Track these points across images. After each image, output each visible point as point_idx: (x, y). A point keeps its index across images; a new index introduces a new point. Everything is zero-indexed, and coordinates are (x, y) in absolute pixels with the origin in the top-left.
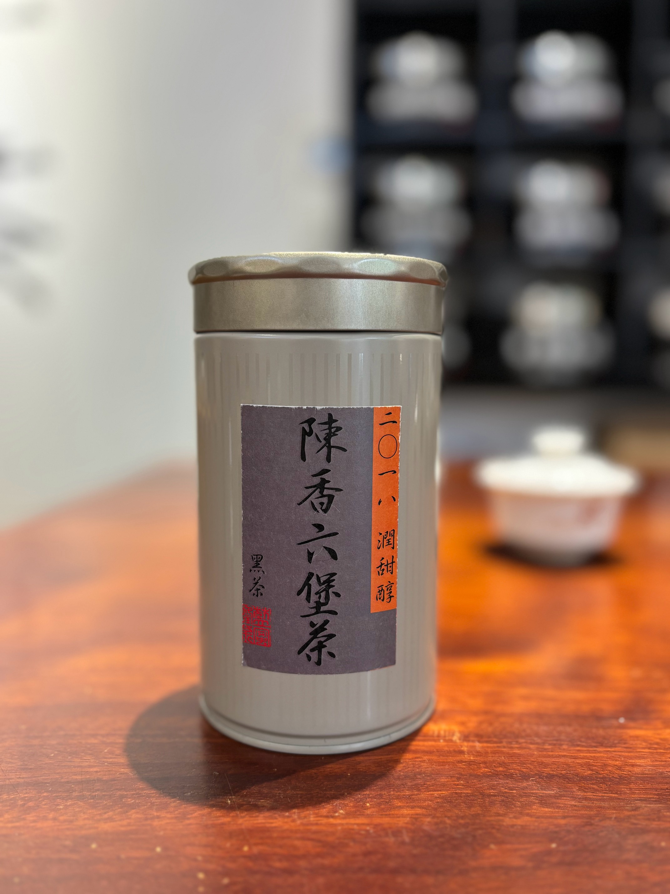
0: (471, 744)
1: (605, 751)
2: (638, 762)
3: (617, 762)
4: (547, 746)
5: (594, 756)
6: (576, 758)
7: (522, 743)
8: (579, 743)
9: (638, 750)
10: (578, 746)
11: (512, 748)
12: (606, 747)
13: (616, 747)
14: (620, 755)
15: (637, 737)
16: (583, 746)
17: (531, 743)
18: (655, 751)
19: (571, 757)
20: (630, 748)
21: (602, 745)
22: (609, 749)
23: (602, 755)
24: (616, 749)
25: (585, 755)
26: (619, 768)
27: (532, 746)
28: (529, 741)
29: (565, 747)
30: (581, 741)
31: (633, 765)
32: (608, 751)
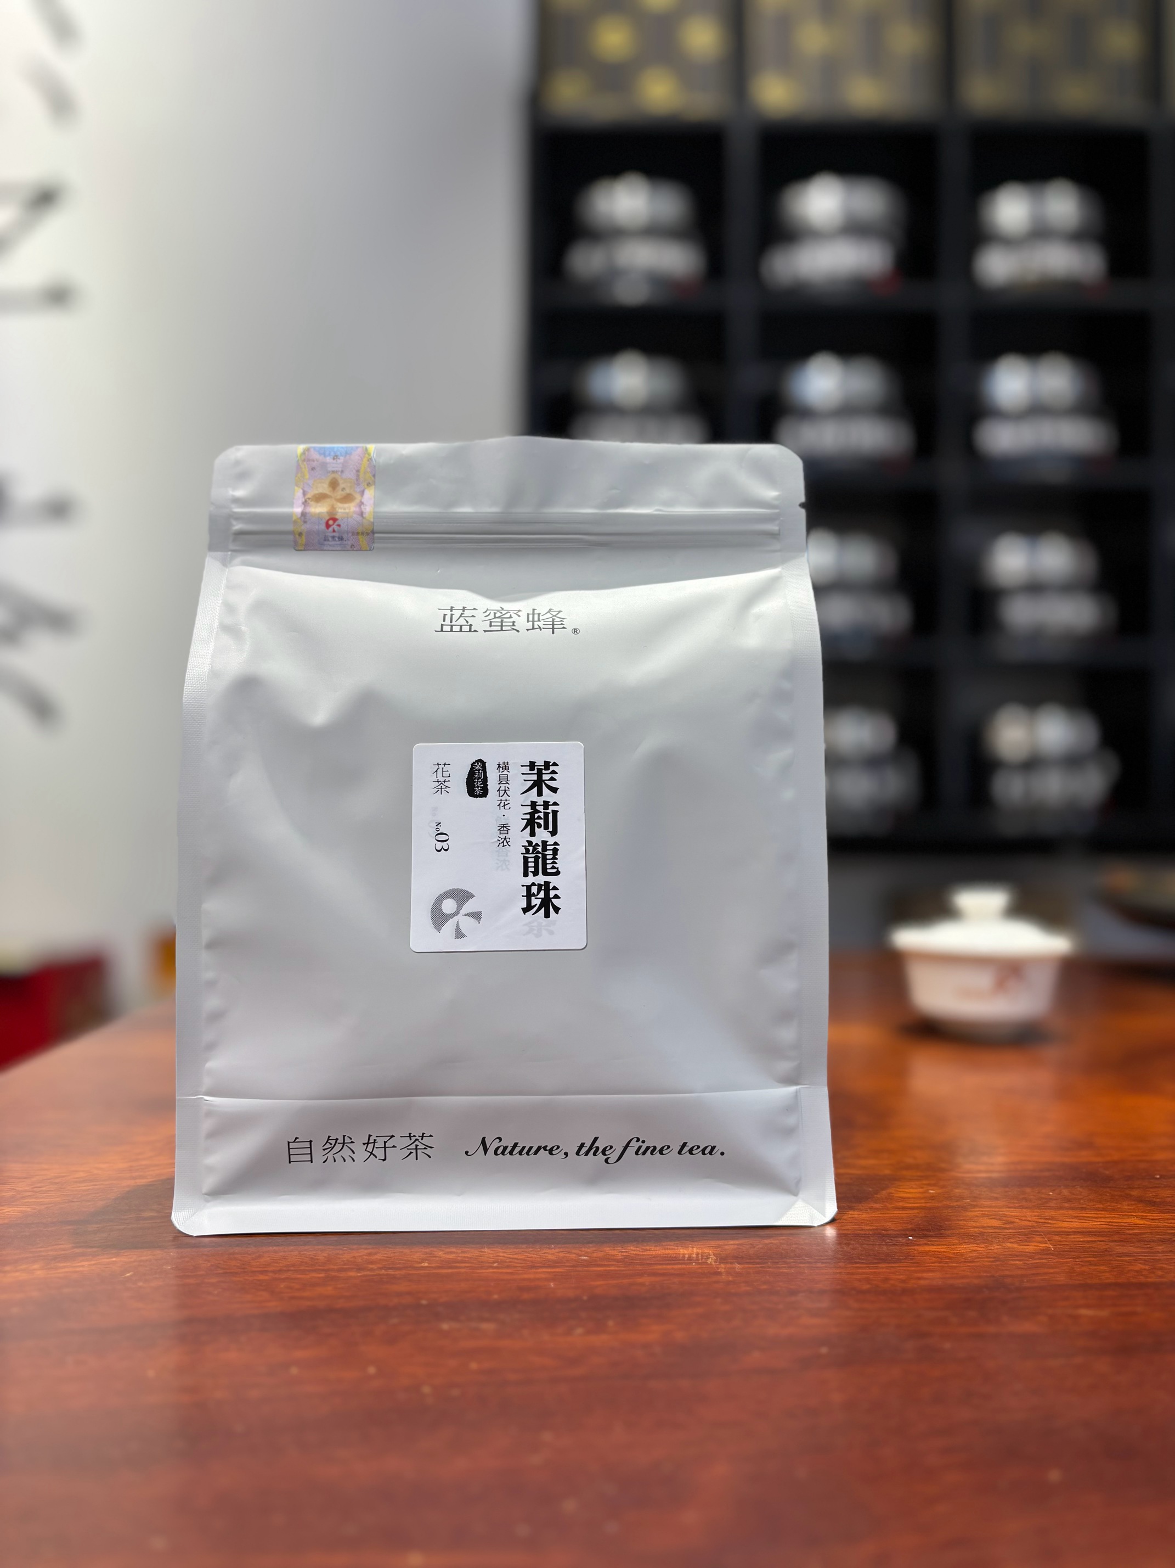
0: (728, 1266)
1: (889, 1267)
2: (925, 1275)
3: (902, 1276)
4: (819, 1265)
5: (875, 1272)
6: (853, 1274)
7: (790, 1263)
8: (858, 1260)
9: (927, 1265)
10: (856, 1263)
11: (779, 1267)
12: (889, 1263)
13: (900, 1263)
14: (905, 1270)
15: (927, 1253)
16: (863, 1263)
17: (801, 1263)
18: (946, 1265)
19: (848, 1273)
20: (917, 1263)
21: (884, 1261)
22: (893, 1265)
23: (884, 1270)
24: (901, 1265)
25: (864, 1271)
26: (903, 1281)
27: (802, 1265)
28: (799, 1261)
29: (840, 1264)
30: (860, 1259)
31: (919, 1279)
32: (892, 1267)
